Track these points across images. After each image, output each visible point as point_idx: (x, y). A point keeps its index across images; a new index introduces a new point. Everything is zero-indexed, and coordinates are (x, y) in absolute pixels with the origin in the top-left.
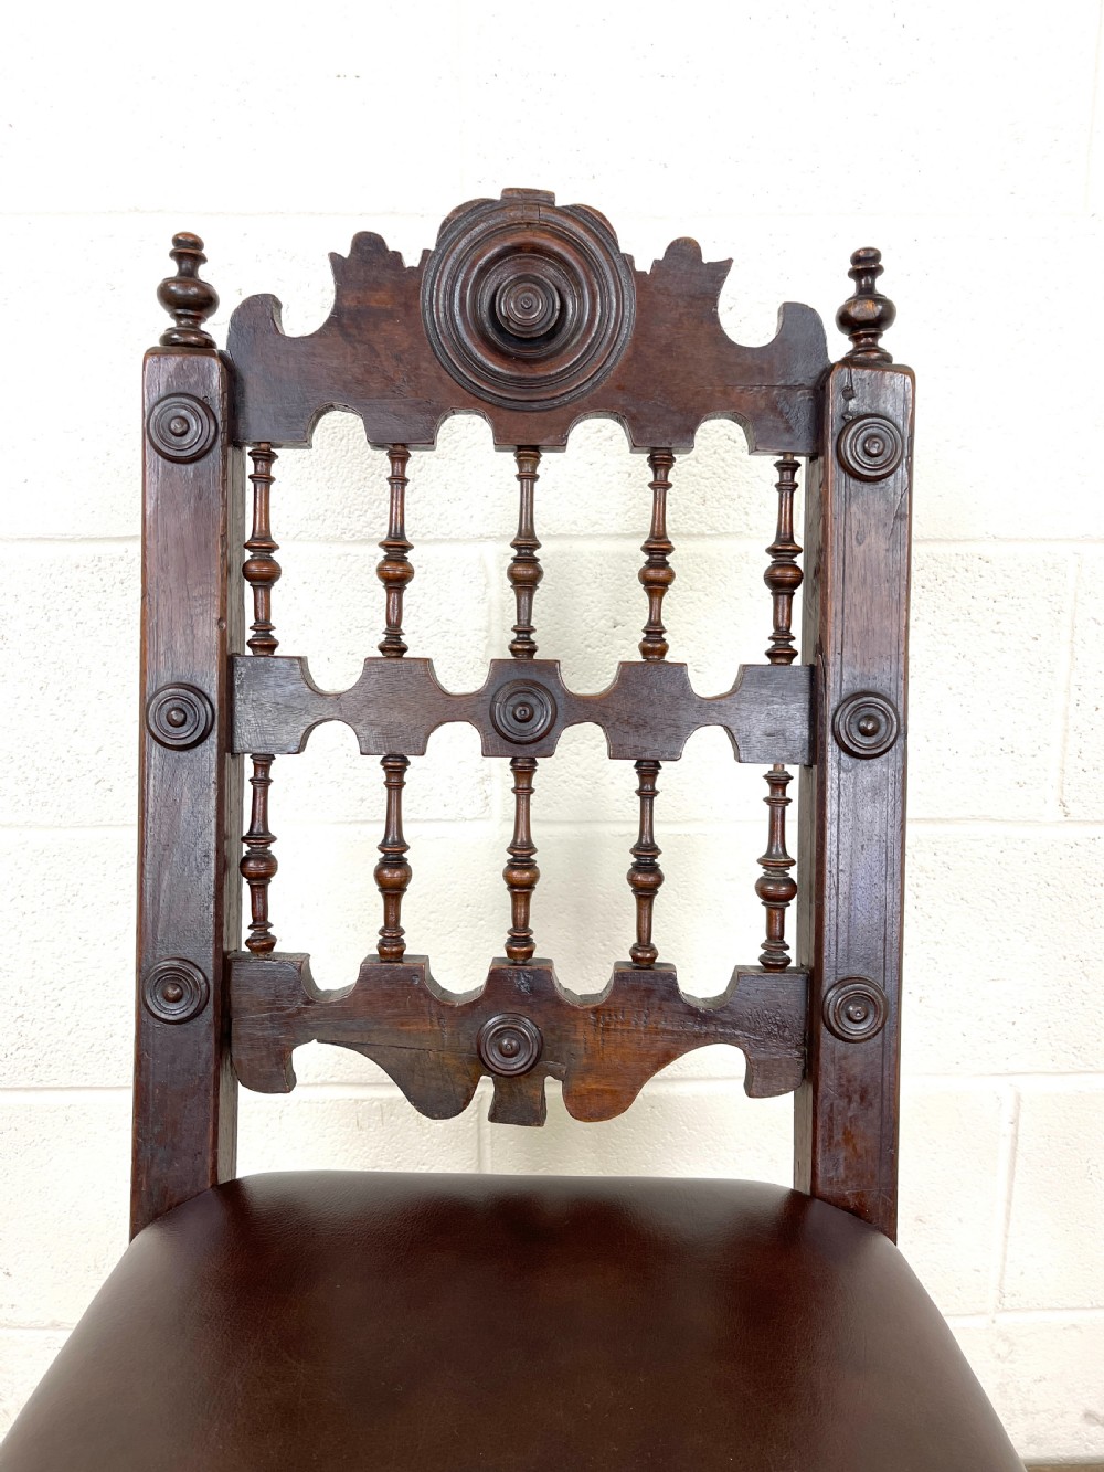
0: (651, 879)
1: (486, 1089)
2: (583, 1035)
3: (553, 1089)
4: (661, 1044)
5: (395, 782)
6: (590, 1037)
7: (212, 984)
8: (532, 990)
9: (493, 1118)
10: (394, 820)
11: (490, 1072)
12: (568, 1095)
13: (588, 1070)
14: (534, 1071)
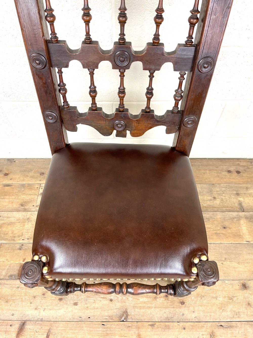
0: (150, 96)
1: (115, 132)
2: (134, 124)
3: (128, 132)
4: (150, 126)
5: (92, 74)
6: (136, 125)
7: (58, 117)
8: (124, 116)
9: (117, 136)
10: (92, 82)
11: (116, 130)
12: (131, 133)
13: (135, 130)
14: (125, 130)
